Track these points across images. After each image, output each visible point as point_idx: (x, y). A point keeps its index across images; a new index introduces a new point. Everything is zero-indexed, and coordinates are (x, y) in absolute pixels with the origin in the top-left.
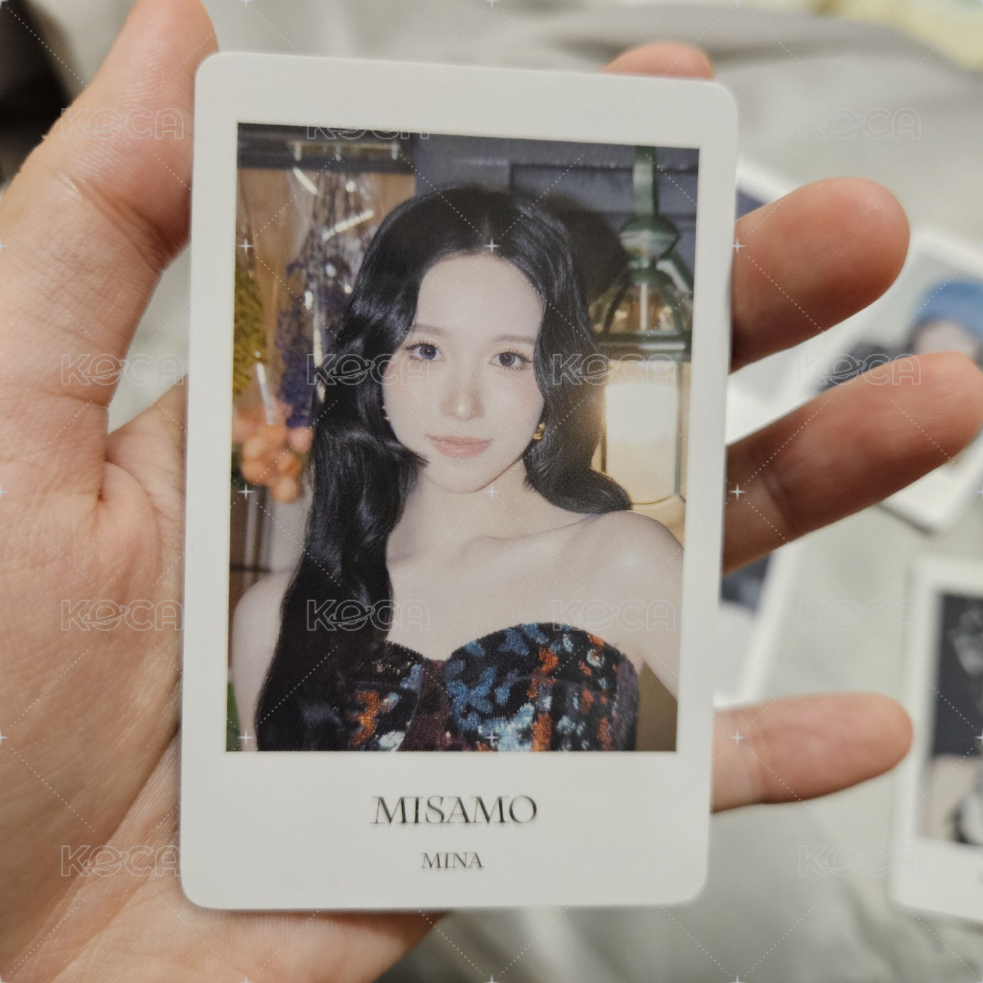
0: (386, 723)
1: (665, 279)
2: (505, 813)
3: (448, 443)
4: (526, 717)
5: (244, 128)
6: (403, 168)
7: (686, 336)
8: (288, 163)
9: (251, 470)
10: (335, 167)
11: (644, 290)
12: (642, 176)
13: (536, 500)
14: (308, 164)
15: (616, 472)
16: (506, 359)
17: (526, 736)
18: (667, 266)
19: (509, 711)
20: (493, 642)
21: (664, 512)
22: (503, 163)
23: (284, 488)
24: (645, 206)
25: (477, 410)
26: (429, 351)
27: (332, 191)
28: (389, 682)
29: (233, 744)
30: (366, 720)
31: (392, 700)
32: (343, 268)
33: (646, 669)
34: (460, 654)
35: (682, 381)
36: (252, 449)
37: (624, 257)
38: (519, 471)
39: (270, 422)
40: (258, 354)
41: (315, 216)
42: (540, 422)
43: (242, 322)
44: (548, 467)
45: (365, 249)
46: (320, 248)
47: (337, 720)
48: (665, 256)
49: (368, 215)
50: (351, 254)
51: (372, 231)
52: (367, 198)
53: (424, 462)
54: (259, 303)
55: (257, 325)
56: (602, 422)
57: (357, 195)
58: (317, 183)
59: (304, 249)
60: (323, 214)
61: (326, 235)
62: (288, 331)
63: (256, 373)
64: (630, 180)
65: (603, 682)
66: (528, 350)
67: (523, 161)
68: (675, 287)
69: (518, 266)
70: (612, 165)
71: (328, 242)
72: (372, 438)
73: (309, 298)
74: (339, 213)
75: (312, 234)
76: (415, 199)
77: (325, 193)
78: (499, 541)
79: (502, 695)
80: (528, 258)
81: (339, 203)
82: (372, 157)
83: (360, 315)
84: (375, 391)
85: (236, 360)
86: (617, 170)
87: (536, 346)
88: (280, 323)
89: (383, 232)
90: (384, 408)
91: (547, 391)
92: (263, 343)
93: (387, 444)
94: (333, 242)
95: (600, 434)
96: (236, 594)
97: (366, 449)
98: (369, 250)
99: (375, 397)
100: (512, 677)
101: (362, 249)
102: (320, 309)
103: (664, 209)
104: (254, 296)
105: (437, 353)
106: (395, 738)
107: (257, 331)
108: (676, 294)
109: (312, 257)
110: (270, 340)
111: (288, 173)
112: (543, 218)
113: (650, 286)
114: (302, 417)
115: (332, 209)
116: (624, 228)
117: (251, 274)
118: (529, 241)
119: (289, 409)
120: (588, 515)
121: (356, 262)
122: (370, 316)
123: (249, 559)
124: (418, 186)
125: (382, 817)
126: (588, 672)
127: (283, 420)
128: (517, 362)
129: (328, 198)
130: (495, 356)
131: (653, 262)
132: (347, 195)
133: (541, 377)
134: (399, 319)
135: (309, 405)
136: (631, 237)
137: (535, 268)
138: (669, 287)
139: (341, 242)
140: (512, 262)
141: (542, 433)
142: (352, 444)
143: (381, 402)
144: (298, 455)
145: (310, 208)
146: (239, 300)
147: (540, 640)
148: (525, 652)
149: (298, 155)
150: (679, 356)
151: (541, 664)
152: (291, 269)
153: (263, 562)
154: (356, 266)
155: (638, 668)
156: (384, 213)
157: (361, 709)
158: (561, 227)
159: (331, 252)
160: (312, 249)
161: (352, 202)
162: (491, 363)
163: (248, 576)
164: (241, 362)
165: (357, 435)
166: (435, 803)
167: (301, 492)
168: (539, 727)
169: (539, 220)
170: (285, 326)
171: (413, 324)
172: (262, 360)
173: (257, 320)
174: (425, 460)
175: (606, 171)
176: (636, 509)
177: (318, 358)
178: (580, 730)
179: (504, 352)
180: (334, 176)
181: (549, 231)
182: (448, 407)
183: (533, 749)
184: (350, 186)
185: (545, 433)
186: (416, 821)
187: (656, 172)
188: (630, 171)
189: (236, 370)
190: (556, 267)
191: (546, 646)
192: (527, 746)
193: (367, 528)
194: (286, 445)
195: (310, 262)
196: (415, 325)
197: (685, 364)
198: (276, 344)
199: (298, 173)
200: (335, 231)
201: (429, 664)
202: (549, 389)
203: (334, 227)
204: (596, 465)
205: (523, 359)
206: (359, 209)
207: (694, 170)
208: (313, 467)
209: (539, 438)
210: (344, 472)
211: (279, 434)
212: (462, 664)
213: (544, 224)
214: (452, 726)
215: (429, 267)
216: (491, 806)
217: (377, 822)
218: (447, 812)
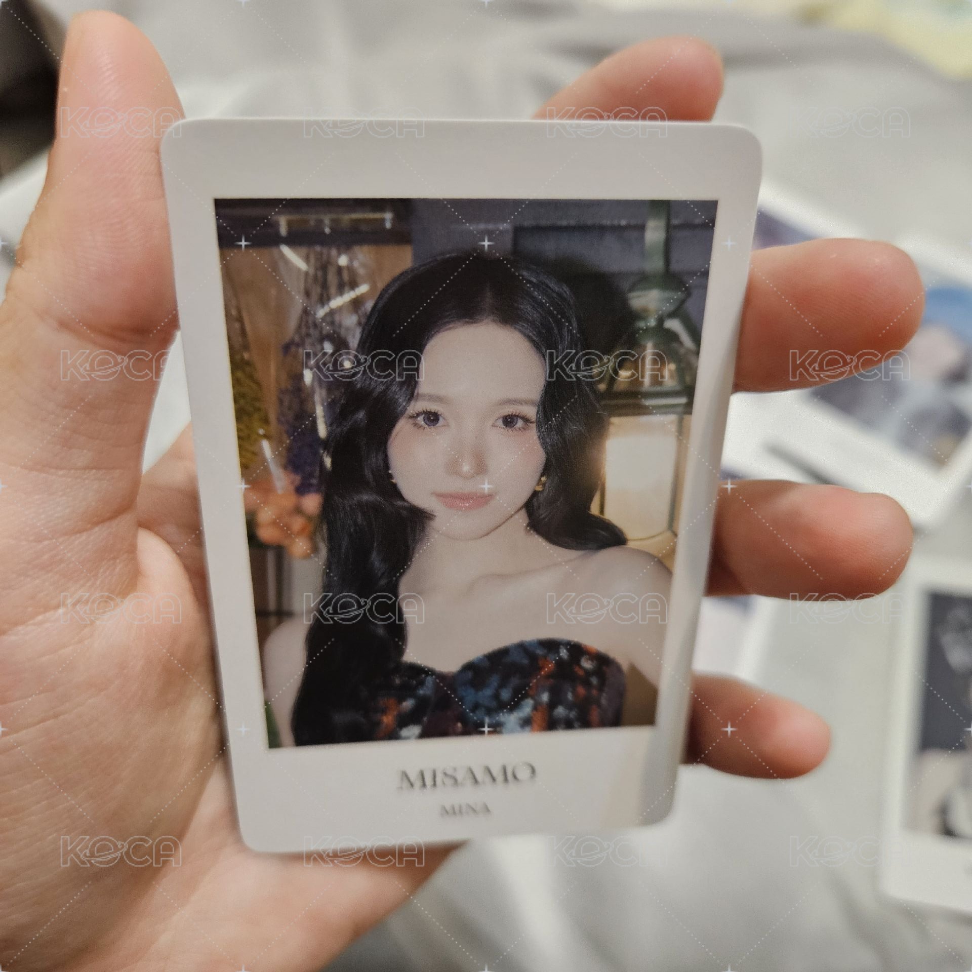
0: (405, 721)
1: (672, 337)
2: (508, 776)
3: (453, 499)
4: (527, 708)
5: (221, 205)
6: (399, 237)
7: (689, 391)
8: (273, 240)
9: (266, 534)
10: (325, 241)
12: (654, 233)
14: (295, 239)
15: (612, 514)
16: (509, 421)
17: (526, 723)
18: (674, 325)
19: (513, 705)
20: (498, 656)
21: (656, 546)
22: (506, 226)
23: (299, 546)
24: (655, 264)
25: (481, 468)
26: (433, 418)
27: (324, 266)
28: (405, 691)
29: (274, 741)
30: (388, 719)
31: (408, 704)
32: (340, 344)
34: (470, 667)
35: (682, 431)
36: (266, 515)
37: (632, 316)
38: (522, 519)
39: (280, 492)
40: (261, 432)
41: (307, 294)
42: (542, 475)
43: (242, 402)
44: (550, 513)
45: (363, 323)
46: (315, 325)
47: (362, 720)
48: (672, 315)
49: (363, 289)
50: (348, 329)
51: (369, 305)
52: (361, 271)
53: (431, 517)
54: (258, 384)
55: (257, 404)
56: (602, 472)
57: (350, 268)
58: (307, 259)
59: (299, 327)
60: (316, 291)
61: (321, 313)
62: (290, 408)
63: (261, 449)
64: (642, 238)
65: (594, 681)
66: (531, 412)
67: (527, 223)
68: (681, 343)
69: (521, 331)
70: (623, 223)
71: (324, 319)
72: (379, 499)
73: (308, 376)
74: (333, 290)
75: (305, 312)
76: (412, 270)
77: (316, 269)
78: (503, 577)
79: (506, 694)
80: (532, 323)
81: (332, 279)
82: (364, 228)
83: (361, 388)
84: (380, 457)
85: (239, 438)
86: (628, 227)
87: (539, 408)
88: (281, 401)
89: (380, 305)
90: (390, 472)
91: (549, 448)
92: (265, 421)
93: (395, 503)
94: (328, 319)
95: (599, 482)
96: (263, 634)
97: (373, 509)
98: (366, 324)
99: (381, 462)
100: (515, 681)
101: (359, 323)
102: (321, 386)
103: (675, 267)
104: (251, 377)
105: (441, 419)
106: (415, 730)
107: (259, 410)
108: (682, 351)
109: (308, 335)
110: (272, 417)
111: (274, 251)
112: (547, 281)
113: (656, 346)
114: (311, 485)
115: (325, 286)
116: (632, 288)
117: (246, 356)
118: (534, 307)
119: (298, 479)
120: (587, 551)
121: (354, 336)
122: (371, 388)
123: (272, 605)
124: (416, 256)
125: (406, 784)
126: (581, 673)
127: (291, 488)
128: (520, 423)
129: (320, 274)
130: (498, 419)
131: (661, 321)
132: (340, 270)
133: (544, 435)
134: (401, 389)
135: (317, 473)
136: (639, 297)
137: (539, 334)
138: (675, 345)
139: (337, 318)
140: (515, 328)
141: (544, 485)
142: (360, 505)
143: (387, 466)
144: (309, 518)
145: (302, 286)
146: (236, 382)
147: (540, 652)
148: (525, 661)
149: (283, 231)
150: (680, 409)
151: (541, 669)
152: (287, 348)
153: (285, 607)
154: (354, 341)
155: (625, 666)
156: (381, 286)
157: (384, 711)
158: (565, 290)
159: (327, 329)
160: (308, 327)
161: (346, 276)
162: (493, 426)
163: (273, 620)
164: (246, 441)
165: (366, 497)
166: (449, 772)
167: (315, 549)
168: (538, 717)
169: (544, 283)
170: (286, 403)
171: (415, 394)
172: (266, 436)
173: (257, 399)
174: (431, 515)
175: (617, 229)
176: (631, 545)
177: (322, 431)
178: (573, 715)
179: (506, 414)
180: (325, 251)
181: (555, 295)
182: (453, 468)
183: (533, 730)
184: (343, 261)
185: (547, 485)
186: (435, 784)
187: (669, 228)
188: (642, 228)
189: (240, 447)
190: (560, 330)
191: (545, 657)
192: (528, 729)
193: (379, 575)
194: (298, 510)
195: (306, 340)
196: (418, 394)
197: (686, 417)
198: (279, 420)
199: (286, 250)
200: (330, 307)
201: (442, 677)
202: (551, 445)
203: (328, 304)
204: (594, 509)
205: (526, 420)
206: (353, 285)
207: (709, 225)
208: (325, 527)
209: (541, 489)
210: (354, 530)
211: (289, 501)
212: (470, 674)
213: (550, 288)
214: (463, 718)
215: (429, 338)
216: (497, 771)
217: (401, 788)
218: (460, 777)
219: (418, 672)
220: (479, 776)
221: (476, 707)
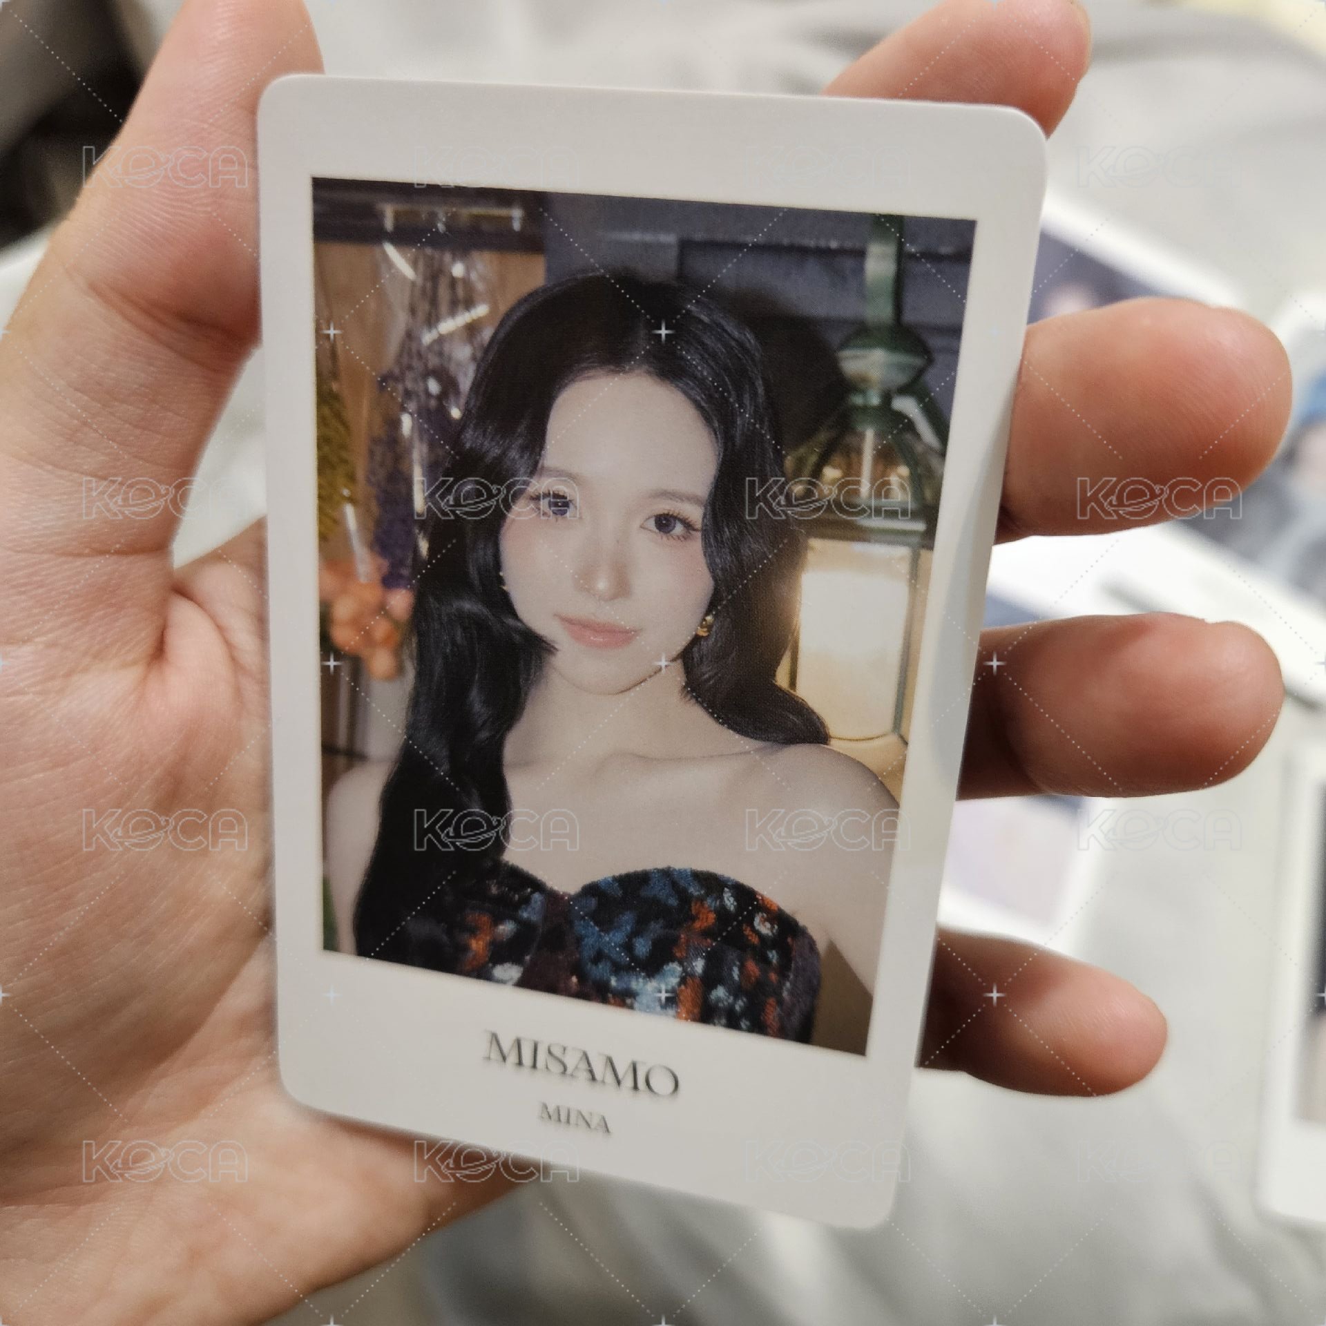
0: (502, 953)
1: (904, 424)
2: (639, 1081)
3: (581, 627)
5: (321, 186)
6: (530, 243)
7: (928, 512)
8: (375, 235)
9: (343, 636)
10: (438, 241)
11: (869, 439)
12: (879, 263)
13: (697, 716)
14: (405, 236)
15: (808, 691)
16: (664, 523)
17: (672, 1001)
18: (908, 406)
19: (652, 967)
20: (633, 883)
21: (875, 753)
22: (669, 239)
23: (381, 662)
24: (880, 311)
25: (622, 588)
27: (435, 275)
28: (504, 908)
29: (330, 943)
30: (478, 945)
31: (506, 928)
32: (449, 385)
33: (833, 950)
34: (592, 890)
35: (917, 575)
36: (343, 610)
37: (844, 387)
38: (675, 676)
39: (363, 580)
40: (346, 492)
41: (413, 311)
42: (708, 613)
43: (326, 449)
44: (716, 674)
45: (478, 358)
46: (420, 355)
47: (445, 938)
48: (904, 390)
49: (481, 310)
50: (459, 364)
51: (487, 334)
52: (480, 286)
53: (552, 649)
54: (344, 424)
55: (344, 454)
56: (795, 622)
57: (466, 281)
58: (414, 264)
59: (400, 355)
60: (423, 307)
61: (428, 338)
62: (382, 464)
63: (343, 515)
64: (860, 270)
65: (773, 956)
66: (695, 514)
67: (699, 236)
68: (917, 436)
69: (685, 393)
70: (834, 244)
71: (430, 347)
72: (485, 611)
73: (407, 422)
74: (444, 307)
75: (410, 336)
76: (544, 290)
77: (425, 279)
78: (646, 761)
79: (642, 947)
80: (701, 383)
81: (444, 293)
82: (485, 227)
83: (471, 448)
84: (490, 552)
85: (320, 497)
86: (841, 252)
87: (706, 509)
88: (371, 453)
89: (501, 335)
90: (501, 574)
91: (719, 573)
92: (351, 478)
93: (505, 621)
94: (436, 348)
95: (790, 637)
96: (329, 779)
97: (476, 625)
98: (483, 359)
99: (490, 558)
100: (656, 928)
101: (474, 358)
102: (421, 439)
103: (909, 317)
104: (338, 416)
106: (511, 972)
107: (345, 462)
108: (919, 448)
109: (410, 368)
110: (361, 474)
111: (377, 250)
112: (724, 323)
113: (880, 435)
114: (401, 576)
115: (434, 302)
116: (845, 345)
117: (335, 386)
118: (703, 358)
119: (385, 564)
120: (768, 744)
121: (466, 375)
122: (484, 450)
123: (342, 740)
124: (549, 270)
125: (495, 1055)
126: (755, 940)
127: (377, 577)
128: (679, 529)
129: (429, 285)
130: (649, 518)
131: (887, 397)
132: (453, 282)
133: (712, 552)
134: (522, 457)
135: (409, 561)
136: (856, 357)
137: (710, 398)
138: (908, 436)
139: (447, 348)
140: (677, 386)
141: (710, 627)
142: (461, 616)
143: (498, 565)
144: (396, 623)
145: (406, 302)
146: (322, 421)
147: (694, 890)
148: (673, 902)
149: (389, 224)
150: (915, 540)
151: (693, 919)
152: (383, 382)
153: (358, 746)
154: (466, 382)
155: (821, 946)
156: (503, 308)
157: (473, 931)
158: (749, 338)
159: (433, 361)
160: (410, 355)
161: (460, 292)
162: (642, 527)
163: (341, 761)
164: (327, 501)
165: (468, 606)
166: (557, 1051)
167: (400, 670)
168: (687, 993)
169: (719, 325)
170: (378, 458)
171: (540, 465)
172: (351, 500)
173: (343, 447)
174: (553, 647)
175: (824, 254)
176: (835, 745)
177: (419, 502)
178: (739, 1005)
179: (661, 512)
180: (437, 255)
181: (733, 343)
182: (585, 579)
183: (678, 1016)
184: (458, 270)
185: (714, 629)
186: (534, 1066)
187: (902, 257)
188: (860, 254)
189: (321, 510)
190: (740, 399)
191: (701, 900)
192: (671, 1012)
193: (480, 722)
194: (382, 609)
195: (407, 373)
196: (543, 467)
197: (923, 552)
198: (369, 481)
199: (390, 250)
200: (438, 332)
201: (553, 898)
202: (722, 569)
203: (436, 327)
204: (782, 679)
205: (688, 525)
206: (469, 304)
207: (963, 257)
208: (414, 640)
209: (705, 634)
210: (451, 650)
211: (372, 594)
212: (593, 902)
213: (726, 331)
214: (578, 969)
215: (562, 387)
216: (623, 1068)
217: (489, 1058)
218: (571, 1065)
219: (523, 882)
220: (599, 1068)
221: (599, 957)
